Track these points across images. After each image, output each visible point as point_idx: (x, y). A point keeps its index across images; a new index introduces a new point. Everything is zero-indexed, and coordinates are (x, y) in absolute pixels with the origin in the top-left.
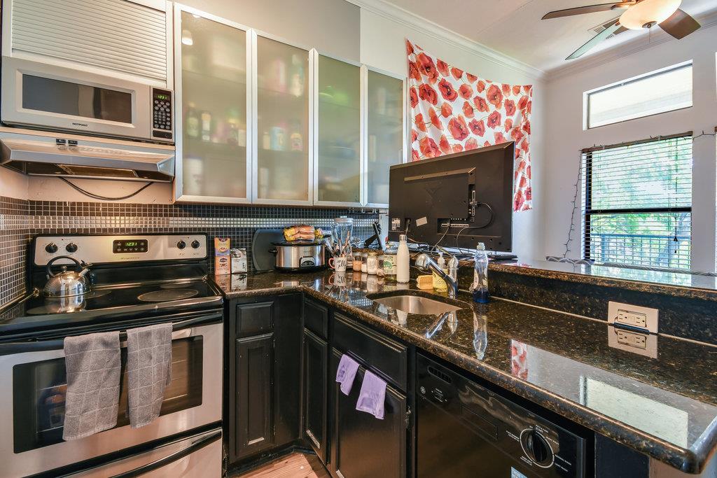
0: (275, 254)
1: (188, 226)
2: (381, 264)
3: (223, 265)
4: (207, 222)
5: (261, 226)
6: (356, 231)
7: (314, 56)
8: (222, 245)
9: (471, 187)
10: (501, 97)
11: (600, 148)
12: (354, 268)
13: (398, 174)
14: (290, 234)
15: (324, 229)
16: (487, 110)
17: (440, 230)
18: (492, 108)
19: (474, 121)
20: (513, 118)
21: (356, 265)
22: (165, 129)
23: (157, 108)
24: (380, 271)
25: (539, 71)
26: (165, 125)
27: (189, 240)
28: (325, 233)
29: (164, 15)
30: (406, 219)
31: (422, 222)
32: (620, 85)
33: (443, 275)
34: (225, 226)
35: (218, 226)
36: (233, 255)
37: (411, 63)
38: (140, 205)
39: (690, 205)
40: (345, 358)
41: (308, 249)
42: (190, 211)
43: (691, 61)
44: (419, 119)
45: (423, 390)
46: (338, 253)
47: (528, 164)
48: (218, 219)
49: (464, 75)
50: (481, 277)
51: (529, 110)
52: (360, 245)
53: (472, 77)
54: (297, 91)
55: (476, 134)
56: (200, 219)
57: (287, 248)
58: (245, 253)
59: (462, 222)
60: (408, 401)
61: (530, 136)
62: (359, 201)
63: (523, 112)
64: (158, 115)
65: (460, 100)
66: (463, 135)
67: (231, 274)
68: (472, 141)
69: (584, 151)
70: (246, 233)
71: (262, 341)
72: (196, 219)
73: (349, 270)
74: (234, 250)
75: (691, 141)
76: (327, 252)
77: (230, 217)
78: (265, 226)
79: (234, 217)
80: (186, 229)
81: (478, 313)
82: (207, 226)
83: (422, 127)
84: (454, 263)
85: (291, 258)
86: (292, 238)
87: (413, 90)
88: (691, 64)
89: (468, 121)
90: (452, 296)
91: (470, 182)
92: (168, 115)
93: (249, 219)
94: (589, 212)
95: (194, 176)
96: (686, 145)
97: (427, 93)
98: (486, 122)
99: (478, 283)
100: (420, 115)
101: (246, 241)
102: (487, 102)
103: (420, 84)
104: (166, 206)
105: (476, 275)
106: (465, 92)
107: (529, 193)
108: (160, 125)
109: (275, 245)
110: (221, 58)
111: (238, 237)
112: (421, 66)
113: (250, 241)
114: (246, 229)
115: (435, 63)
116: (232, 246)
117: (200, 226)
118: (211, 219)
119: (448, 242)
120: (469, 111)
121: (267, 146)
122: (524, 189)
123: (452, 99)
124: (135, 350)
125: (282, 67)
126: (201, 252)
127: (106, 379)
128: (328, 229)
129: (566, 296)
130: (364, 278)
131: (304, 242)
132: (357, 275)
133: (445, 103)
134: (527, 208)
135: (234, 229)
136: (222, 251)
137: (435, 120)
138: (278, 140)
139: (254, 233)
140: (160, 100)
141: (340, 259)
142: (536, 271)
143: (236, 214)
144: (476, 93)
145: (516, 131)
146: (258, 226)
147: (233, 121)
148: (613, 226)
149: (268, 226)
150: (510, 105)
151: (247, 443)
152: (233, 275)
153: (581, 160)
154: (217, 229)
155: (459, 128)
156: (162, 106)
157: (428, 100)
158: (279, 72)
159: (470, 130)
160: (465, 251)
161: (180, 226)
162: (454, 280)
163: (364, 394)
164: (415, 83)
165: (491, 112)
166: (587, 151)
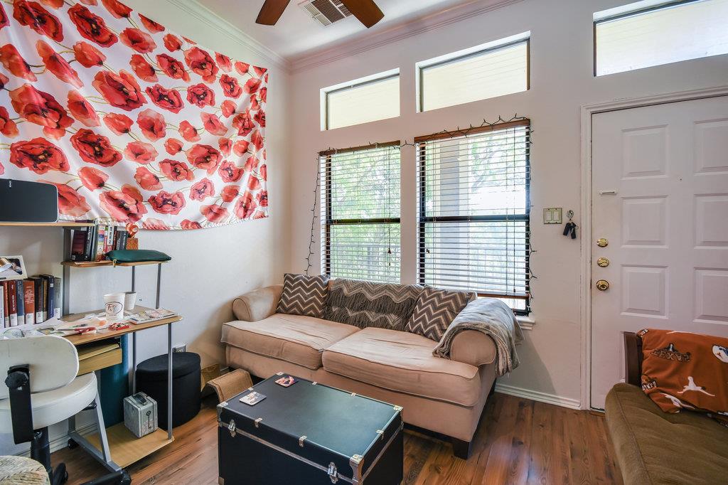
10: (213, 69)
11: (340, 151)
16: (185, 78)
18: (196, 78)
19: (159, 88)
20: (237, 102)
39: (399, 216)
43: (397, 71)
44: (8, 53)
47: (262, 162)
53: (154, 25)
55: (162, 107)
61: (265, 128)
63: (254, 97)
66: (131, 102)
68: (151, 115)
69: (322, 154)
75: (399, 151)
88: (398, 74)
89: (143, 84)
94: (330, 222)
96: (395, 153)
98: (184, 94)
100: (10, 47)
102: (186, 67)
106: (136, 40)
107: (263, 198)
122: (256, 193)
123: (104, 43)
134: (261, 217)
144: (161, 49)
145: (241, 118)
150: (230, 83)
153: (319, 164)
159: (148, 99)
165: (194, 83)
166: (327, 153)
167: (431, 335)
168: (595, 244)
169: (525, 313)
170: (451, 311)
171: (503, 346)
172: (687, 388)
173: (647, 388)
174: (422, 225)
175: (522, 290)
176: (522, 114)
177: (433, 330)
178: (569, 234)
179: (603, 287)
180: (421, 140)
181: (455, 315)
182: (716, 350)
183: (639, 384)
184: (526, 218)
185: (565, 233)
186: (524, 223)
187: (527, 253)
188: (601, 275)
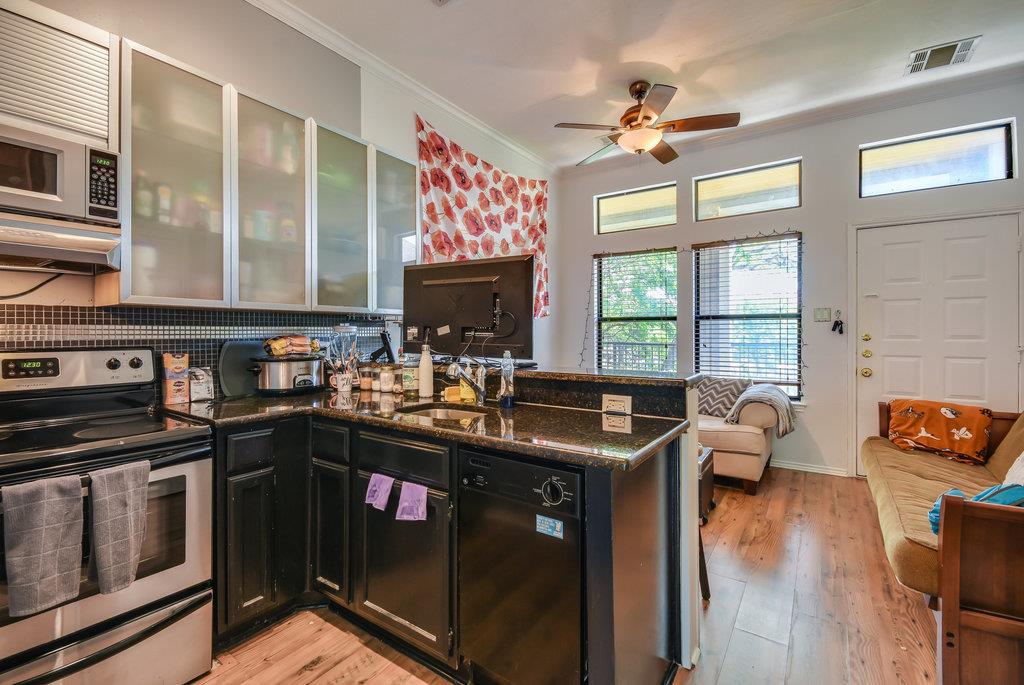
0: (256, 374)
1: (119, 338)
2: (398, 379)
3: (179, 390)
4: (150, 332)
5: (232, 337)
6: (362, 342)
7: (311, 126)
8: (175, 364)
9: (496, 296)
10: (517, 190)
11: (608, 255)
12: (362, 387)
13: (414, 277)
14: (279, 347)
15: (321, 339)
16: (504, 204)
17: (463, 339)
18: (508, 202)
19: (490, 215)
20: (530, 215)
21: (365, 383)
22: (107, 205)
23: (95, 176)
24: (397, 387)
25: (554, 167)
26: (108, 200)
27: (125, 357)
28: (323, 344)
29: (106, 52)
30: (425, 328)
31: (444, 330)
32: (623, 194)
33: (472, 384)
34: (177, 337)
35: (166, 337)
36: (193, 376)
37: (421, 142)
38: (39, 307)
39: (675, 314)
40: (375, 477)
41: (302, 364)
42: (122, 316)
43: (675, 182)
44: (431, 208)
45: (465, 481)
46: (342, 369)
47: (545, 266)
48: (166, 328)
49: (479, 162)
50: (508, 383)
51: (545, 207)
52: (365, 358)
53: (488, 166)
54: (289, 167)
55: (493, 230)
56: (137, 327)
57: (273, 365)
58: (211, 373)
59: (487, 330)
60: (451, 497)
61: (546, 235)
62: (367, 306)
63: (539, 209)
64: (97, 186)
65: (476, 190)
66: (479, 230)
67: (190, 402)
68: (489, 238)
69: (595, 256)
70: (209, 346)
71: (261, 478)
72: (131, 327)
73: (355, 389)
74: (194, 369)
75: (675, 256)
76: (327, 367)
77: (185, 324)
78: (236, 337)
79: (191, 324)
80: (115, 342)
81: (505, 417)
82: (150, 337)
83: (434, 218)
84: (482, 372)
85: (280, 377)
86: (282, 352)
87: (424, 174)
88: (675, 185)
89: (484, 214)
90: (480, 404)
91: (495, 290)
92: (112, 186)
93: (213, 328)
94: (601, 320)
95: (147, 269)
96: (673, 256)
97: (439, 179)
98: (502, 217)
99: (505, 389)
100: (432, 204)
101: (209, 357)
102: (504, 195)
103: (432, 167)
104: (83, 309)
105: (503, 382)
106: (480, 181)
107: (546, 297)
108: (99, 199)
109: (256, 360)
110: (184, 114)
111: (197, 352)
112: (433, 147)
113: (215, 357)
114: (209, 341)
115: (448, 145)
116: (191, 365)
117: (137, 337)
118: (155, 327)
119: (472, 352)
120: (485, 204)
121: (249, 234)
122: (542, 294)
123: (467, 188)
124: (104, 496)
125: (269, 134)
126: (146, 374)
127: (65, 535)
128: (326, 339)
129: (575, 393)
130: (376, 397)
131: (298, 356)
132: (366, 394)
133: (459, 192)
134: (544, 315)
135: (191, 341)
136: (177, 371)
137: (448, 212)
138: (264, 228)
139: (221, 347)
140: (100, 167)
141: (344, 376)
142: (553, 374)
143: (194, 320)
144: (491, 184)
145: (532, 230)
146: (227, 337)
147: (202, 199)
148: (626, 334)
149: (241, 337)
150: (526, 200)
151: (241, 606)
152: (193, 404)
153: (593, 265)
154: (165, 341)
155: (474, 222)
156: (103, 174)
157: (441, 187)
158: (265, 141)
159: (486, 225)
160: (491, 360)
161: (106, 338)
162: (483, 389)
163: (403, 503)
164: (426, 167)
165: (508, 206)
166: (598, 256)
167: (717, 413)
168: (860, 338)
169: (798, 398)
170: (734, 395)
171: (783, 413)
172: (920, 435)
173: (892, 437)
174: (697, 323)
175: (794, 378)
176: (794, 228)
177: (719, 409)
178: (837, 330)
179: (867, 375)
180: (696, 247)
181: (737, 398)
182: (943, 410)
183: (887, 436)
184: (799, 316)
185: (834, 329)
186: (796, 321)
187: (799, 346)
188: (865, 364)
